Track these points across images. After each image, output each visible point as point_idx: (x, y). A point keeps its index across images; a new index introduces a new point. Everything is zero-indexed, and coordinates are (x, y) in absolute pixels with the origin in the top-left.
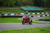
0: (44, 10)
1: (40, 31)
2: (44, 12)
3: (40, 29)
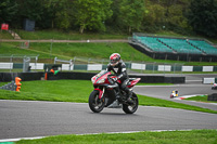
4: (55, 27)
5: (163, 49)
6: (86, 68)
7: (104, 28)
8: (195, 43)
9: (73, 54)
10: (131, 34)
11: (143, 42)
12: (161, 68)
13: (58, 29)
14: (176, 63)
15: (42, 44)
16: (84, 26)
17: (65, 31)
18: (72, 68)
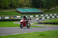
1: (39, 36)
2: (43, 14)
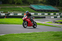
0: (59, 10)
1: (54, 36)
2: (59, 12)
3: (53, 33)
4: (8, 3)
5: (39, 9)
6: (17, 14)
7: (22, 3)
8: (48, 7)
9: (13, 11)
10: (30, 5)
11: (33, 7)
12: (39, 14)
13: (9, 3)
14: (43, 13)
15: (4, 8)
16: (16, 3)
17: (11, 4)
18: (13, 15)
